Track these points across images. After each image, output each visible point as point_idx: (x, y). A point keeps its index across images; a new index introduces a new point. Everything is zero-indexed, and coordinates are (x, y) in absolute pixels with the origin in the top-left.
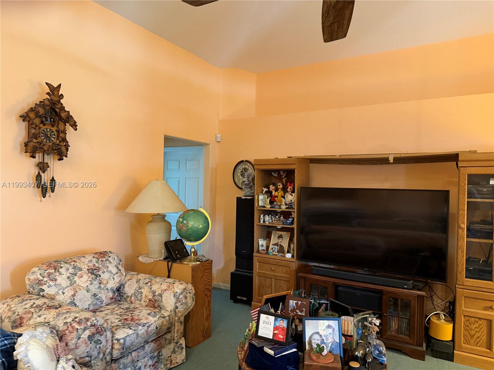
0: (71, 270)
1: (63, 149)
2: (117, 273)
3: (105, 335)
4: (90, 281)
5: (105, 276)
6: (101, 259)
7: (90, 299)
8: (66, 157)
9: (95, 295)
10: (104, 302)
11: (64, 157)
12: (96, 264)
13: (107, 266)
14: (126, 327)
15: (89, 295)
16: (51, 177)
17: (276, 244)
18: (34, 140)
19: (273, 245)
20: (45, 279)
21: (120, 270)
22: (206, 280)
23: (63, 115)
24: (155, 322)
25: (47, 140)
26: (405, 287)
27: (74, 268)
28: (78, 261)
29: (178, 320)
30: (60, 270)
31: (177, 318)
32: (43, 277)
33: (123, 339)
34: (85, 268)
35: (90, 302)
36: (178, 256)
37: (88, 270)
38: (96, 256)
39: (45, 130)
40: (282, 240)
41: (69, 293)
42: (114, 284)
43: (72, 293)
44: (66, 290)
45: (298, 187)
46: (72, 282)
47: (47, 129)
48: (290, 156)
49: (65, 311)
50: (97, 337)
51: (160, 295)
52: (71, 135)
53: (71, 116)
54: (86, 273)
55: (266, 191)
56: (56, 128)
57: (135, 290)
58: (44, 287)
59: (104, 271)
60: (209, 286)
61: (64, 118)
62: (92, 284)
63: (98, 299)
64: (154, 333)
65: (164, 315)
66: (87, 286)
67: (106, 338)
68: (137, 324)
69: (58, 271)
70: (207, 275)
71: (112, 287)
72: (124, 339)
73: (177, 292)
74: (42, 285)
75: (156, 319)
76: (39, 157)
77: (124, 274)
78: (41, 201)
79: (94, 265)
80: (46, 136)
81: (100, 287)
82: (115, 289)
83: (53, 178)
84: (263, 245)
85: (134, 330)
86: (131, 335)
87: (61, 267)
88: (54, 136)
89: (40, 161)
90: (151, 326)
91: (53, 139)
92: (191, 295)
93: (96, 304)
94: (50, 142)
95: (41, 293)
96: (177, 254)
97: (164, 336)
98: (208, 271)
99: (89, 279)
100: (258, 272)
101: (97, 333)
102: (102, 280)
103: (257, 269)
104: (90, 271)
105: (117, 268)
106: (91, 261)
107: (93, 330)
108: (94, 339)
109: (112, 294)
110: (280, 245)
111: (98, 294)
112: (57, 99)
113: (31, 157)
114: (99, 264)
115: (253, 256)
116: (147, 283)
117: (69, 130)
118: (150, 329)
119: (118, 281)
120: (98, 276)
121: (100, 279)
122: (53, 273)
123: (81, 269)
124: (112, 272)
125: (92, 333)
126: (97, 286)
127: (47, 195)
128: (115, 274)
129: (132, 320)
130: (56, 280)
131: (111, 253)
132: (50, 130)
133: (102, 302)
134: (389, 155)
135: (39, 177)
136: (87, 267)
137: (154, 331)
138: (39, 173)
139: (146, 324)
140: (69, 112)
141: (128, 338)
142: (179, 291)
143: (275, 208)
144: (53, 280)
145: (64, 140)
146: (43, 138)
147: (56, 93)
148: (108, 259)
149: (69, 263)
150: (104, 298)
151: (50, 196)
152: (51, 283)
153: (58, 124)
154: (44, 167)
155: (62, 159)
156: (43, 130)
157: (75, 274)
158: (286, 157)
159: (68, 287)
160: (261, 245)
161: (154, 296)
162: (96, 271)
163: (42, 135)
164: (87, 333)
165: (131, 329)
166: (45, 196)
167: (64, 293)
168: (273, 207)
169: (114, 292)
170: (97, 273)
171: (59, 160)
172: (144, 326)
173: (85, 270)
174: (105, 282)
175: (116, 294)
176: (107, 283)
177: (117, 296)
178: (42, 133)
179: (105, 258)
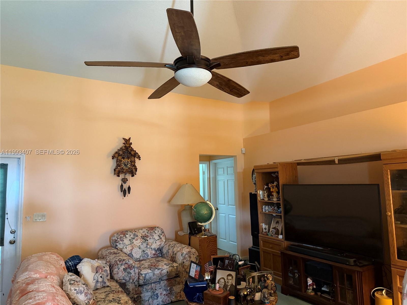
0: (132, 236)
1: (134, 170)
2: (158, 240)
3: (134, 270)
4: (141, 243)
5: (150, 241)
6: (150, 231)
7: (141, 253)
8: (136, 174)
9: (144, 251)
10: (149, 256)
11: (135, 175)
12: (147, 234)
13: (153, 235)
14: (149, 269)
15: (141, 251)
16: (128, 186)
17: (274, 228)
18: (119, 168)
19: (273, 228)
20: (118, 240)
21: (161, 238)
22: (212, 248)
23: (133, 153)
24: (167, 268)
25: (125, 167)
26: (347, 263)
27: (134, 235)
28: (137, 231)
29: (184, 270)
30: (127, 236)
31: (184, 269)
32: (118, 239)
33: (144, 274)
34: (140, 235)
35: (141, 255)
36: (196, 232)
37: (141, 236)
38: (148, 229)
39: (125, 162)
40: (278, 225)
41: (129, 248)
42: (156, 246)
43: (131, 248)
44: (128, 246)
45: (281, 185)
46: (132, 243)
47: (125, 161)
48: (275, 162)
49: (118, 256)
50: (128, 270)
51: (176, 254)
52: (138, 163)
53: (137, 153)
54: (140, 238)
55: (266, 188)
56: (130, 160)
57: (167, 250)
58: (117, 244)
59: (151, 238)
60: (215, 253)
61: (133, 154)
62: (142, 244)
63: (145, 254)
64: (166, 275)
65: (173, 266)
66: (140, 245)
67: (135, 272)
68: (156, 268)
69: (125, 236)
70: (213, 246)
71: (154, 248)
72: (146, 274)
73: (183, 253)
74: (117, 243)
75: (167, 267)
76: (122, 176)
77: (164, 241)
78: (123, 199)
79: (146, 234)
80: (125, 165)
81: (147, 247)
82: (157, 249)
83: (129, 186)
84: (266, 229)
85: (152, 271)
86: (150, 273)
87: (127, 234)
88: (129, 164)
89: (123, 178)
90: (163, 270)
91: (129, 166)
92: (195, 256)
93: (144, 256)
94: (127, 168)
95: (116, 247)
96: (196, 231)
97: (175, 279)
98: (213, 243)
99: (141, 242)
100: (262, 249)
101: (129, 268)
102: (149, 243)
103: (262, 246)
104: (143, 237)
105: (159, 236)
106: (144, 232)
107: (126, 266)
108: (127, 271)
109: (154, 252)
110: (277, 228)
111: (146, 251)
112: (129, 145)
113: (117, 176)
114: (148, 234)
115: (258, 236)
116: (172, 247)
117: (137, 160)
118: (162, 272)
119: (159, 245)
120: (147, 240)
121: (147, 242)
122: (122, 237)
123: (137, 236)
124: (155, 239)
125: (126, 267)
126: (145, 246)
127: (126, 195)
128: (157, 240)
129: (154, 266)
130: (123, 241)
131: (158, 228)
132: (127, 161)
133: (148, 256)
134: (334, 157)
135: (122, 186)
136: (141, 235)
137: (166, 274)
138: (122, 184)
139: (160, 269)
140: (136, 151)
141: (148, 275)
142: (185, 253)
143: (271, 200)
144: (122, 241)
145: (134, 166)
146: (123, 166)
147: (128, 142)
148: (154, 231)
149: (132, 232)
150: (149, 254)
151: (128, 196)
152: (121, 242)
153: (131, 157)
154: (125, 181)
155: (134, 176)
156: (124, 162)
157: (134, 239)
158: (272, 163)
159: (129, 245)
160: (264, 228)
161: (173, 254)
162: (146, 237)
163: (123, 164)
164: (123, 267)
165: (150, 270)
166: (125, 196)
167: (126, 248)
168: (270, 200)
169: (156, 251)
170: (146, 239)
171: (132, 176)
172: (159, 269)
173: (139, 236)
174: (150, 244)
175: (158, 252)
176: (152, 245)
177: (159, 253)
178: (123, 163)
179: (153, 230)
